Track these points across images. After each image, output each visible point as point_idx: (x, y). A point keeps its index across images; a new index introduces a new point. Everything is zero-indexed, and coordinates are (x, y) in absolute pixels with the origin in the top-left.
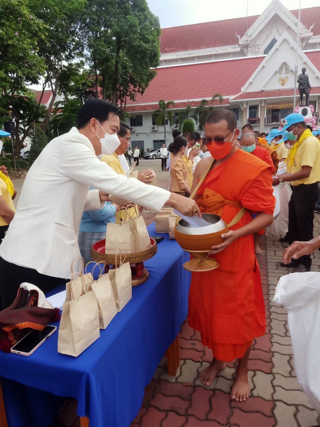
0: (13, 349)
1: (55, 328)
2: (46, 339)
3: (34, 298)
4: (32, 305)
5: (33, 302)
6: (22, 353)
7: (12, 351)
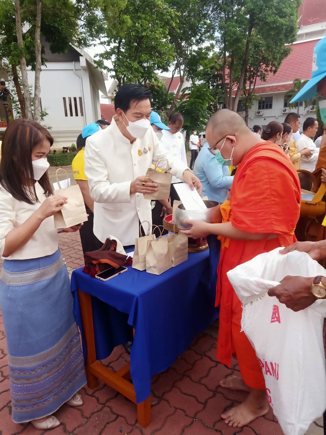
0: (97, 275)
1: (126, 269)
2: (119, 274)
3: (114, 246)
4: (112, 250)
5: (113, 248)
6: (102, 279)
7: (96, 277)
